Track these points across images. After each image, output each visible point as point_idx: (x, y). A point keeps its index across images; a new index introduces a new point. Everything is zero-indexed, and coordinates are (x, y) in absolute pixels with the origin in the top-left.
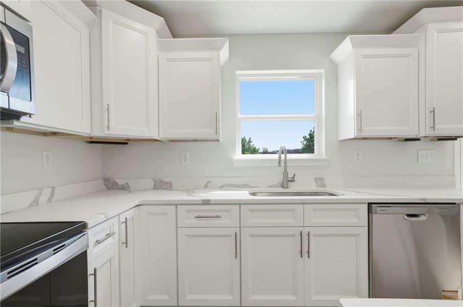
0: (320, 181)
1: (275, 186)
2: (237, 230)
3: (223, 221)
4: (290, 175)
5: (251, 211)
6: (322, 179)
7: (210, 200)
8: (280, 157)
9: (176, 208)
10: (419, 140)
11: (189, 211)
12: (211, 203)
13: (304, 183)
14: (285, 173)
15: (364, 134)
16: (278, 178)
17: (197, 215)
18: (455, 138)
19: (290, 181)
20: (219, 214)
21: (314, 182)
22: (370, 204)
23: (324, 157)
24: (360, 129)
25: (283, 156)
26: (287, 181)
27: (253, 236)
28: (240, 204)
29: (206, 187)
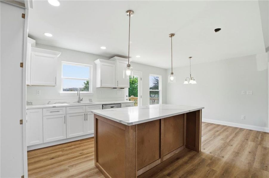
0: (90, 100)
1: (75, 102)
2: (65, 115)
3: (61, 113)
4: (81, 98)
5: (70, 109)
6: (91, 100)
7: (55, 106)
8: (78, 93)
9: (43, 109)
10: (116, 88)
11: (48, 110)
13: (85, 101)
14: (79, 98)
15: (102, 86)
16: (77, 100)
17: (51, 111)
18: (124, 88)
19: (81, 100)
20: (58, 111)
21: (89, 101)
22: (103, 105)
23: (92, 93)
24: (101, 85)
25: (79, 92)
26: (80, 100)
27: (70, 116)
28: (66, 107)
29: (48, 104)
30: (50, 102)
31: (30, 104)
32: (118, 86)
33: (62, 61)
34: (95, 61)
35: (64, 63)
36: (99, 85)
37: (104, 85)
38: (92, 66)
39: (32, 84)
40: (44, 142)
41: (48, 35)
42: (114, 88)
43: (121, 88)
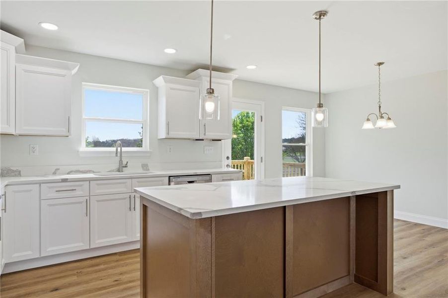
0: (145, 167)
1: (113, 171)
2: (88, 198)
3: (78, 193)
4: (124, 163)
5: (98, 185)
6: (147, 166)
7: (67, 179)
8: (117, 150)
9: (40, 186)
10: (203, 140)
11: (50, 188)
12: (68, 180)
13: (134, 169)
14: (121, 161)
15: (171, 136)
16: (116, 166)
17: (58, 189)
19: (124, 167)
20: (74, 188)
21: (141, 168)
22: (170, 177)
23: (149, 150)
24: (168, 134)
25: (119, 149)
26: (122, 167)
27: (98, 201)
28: (90, 180)
29: (54, 173)
30: (58, 169)
31: (17, 173)
32: (205, 134)
33: (83, 83)
34: (154, 81)
35: (87, 86)
36: (162, 134)
37: (173, 134)
38: (148, 90)
39: (18, 132)
40: (42, 256)
41: (48, 27)
42: (196, 140)
43: (213, 140)
